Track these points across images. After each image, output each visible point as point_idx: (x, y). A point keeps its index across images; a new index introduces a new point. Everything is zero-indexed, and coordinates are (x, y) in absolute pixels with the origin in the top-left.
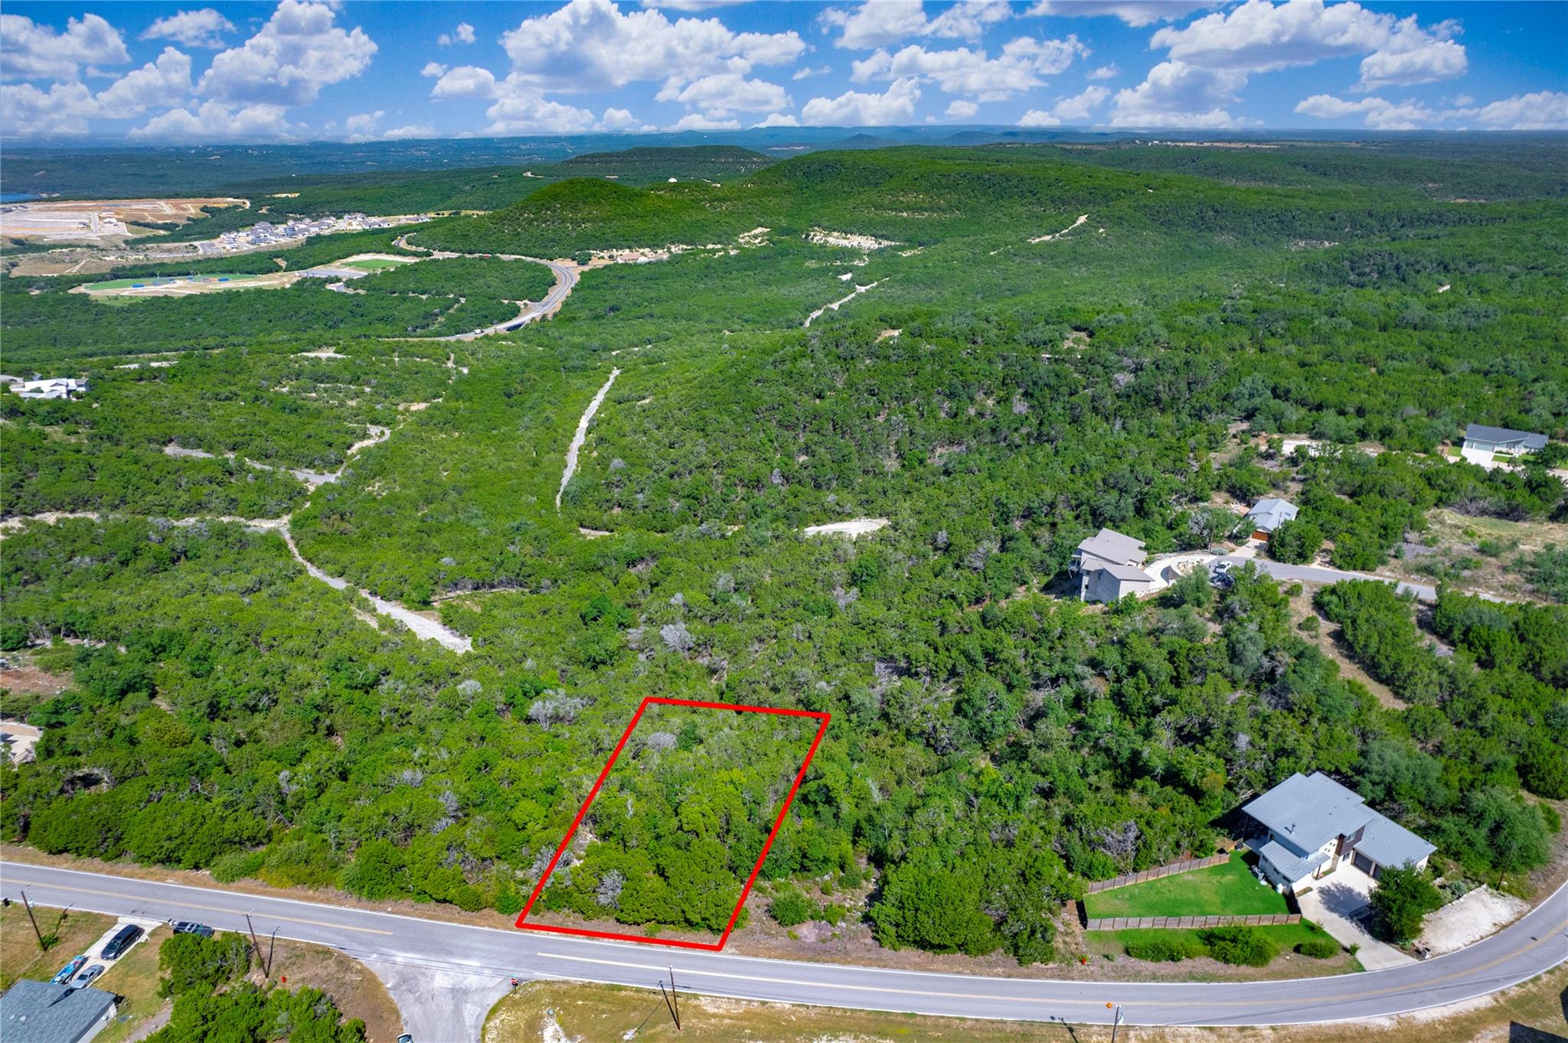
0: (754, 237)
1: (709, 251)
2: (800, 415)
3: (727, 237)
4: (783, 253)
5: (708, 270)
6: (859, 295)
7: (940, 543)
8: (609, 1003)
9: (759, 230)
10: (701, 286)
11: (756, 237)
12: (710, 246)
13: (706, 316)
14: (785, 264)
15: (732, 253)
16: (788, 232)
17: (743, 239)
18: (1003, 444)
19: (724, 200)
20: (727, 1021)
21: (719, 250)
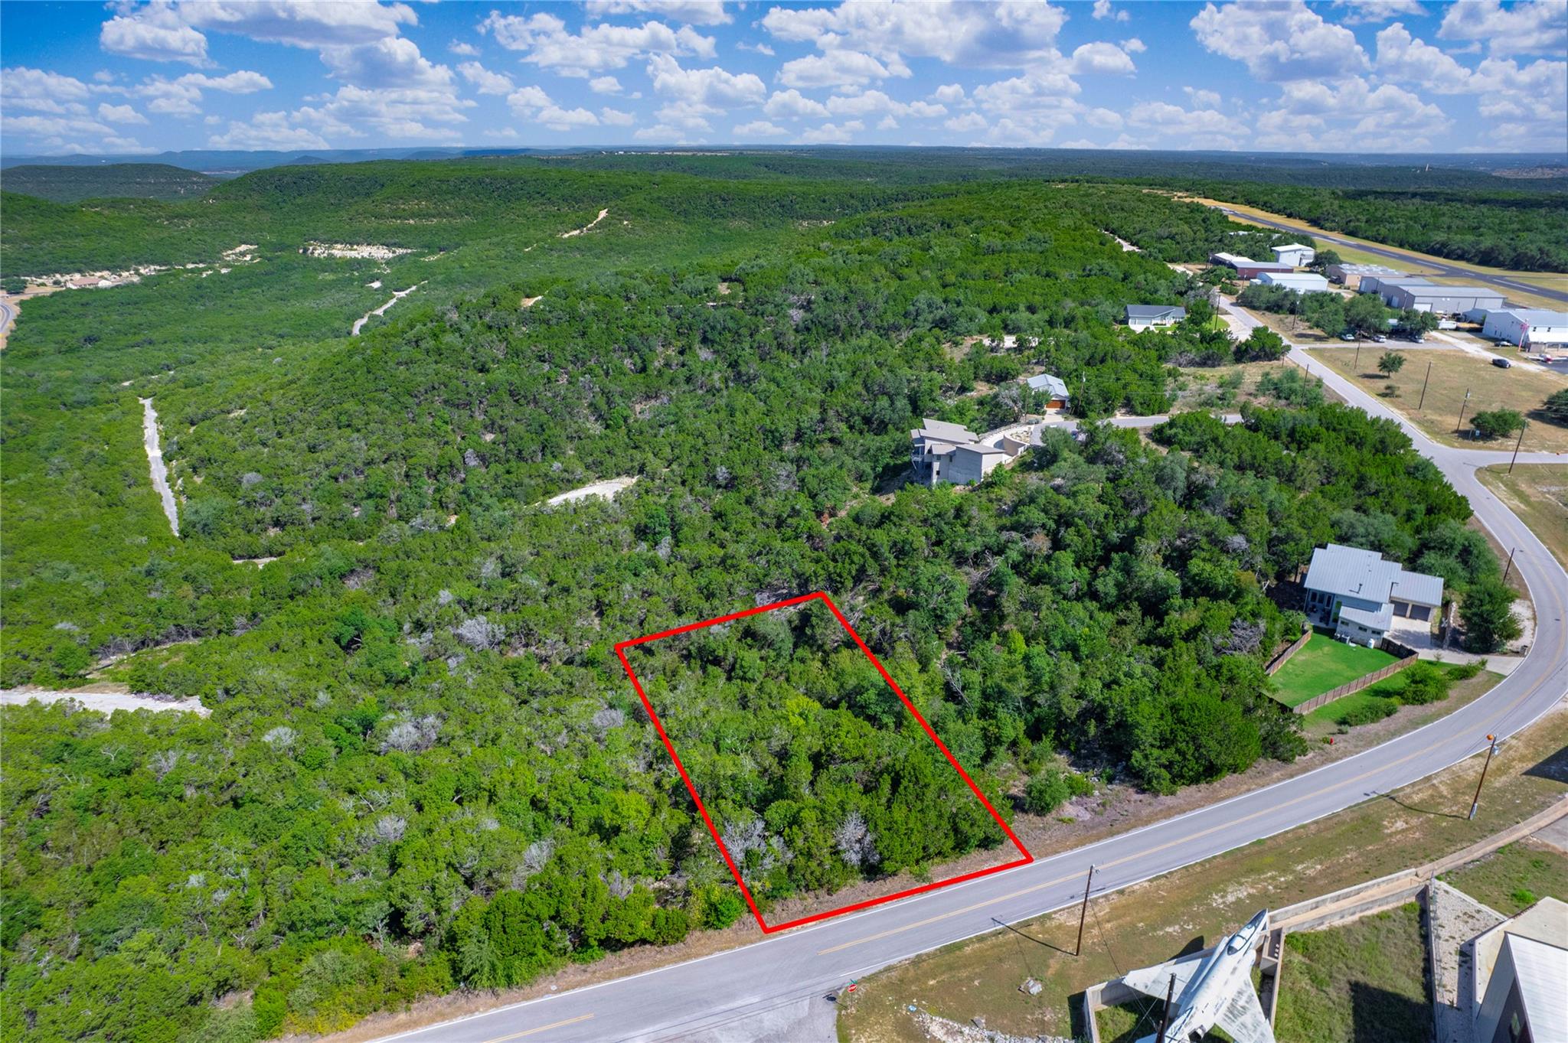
0: (242, 253)
1: (192, 271)
2: (470, 390)
3: (210, 256)
4: (288, 268)
5: (200, 291)
6: (400, 299)
7: (721, 481)
8: (965, 966)
9: (243, 248)
10: (199, 307)
11: (244, 254)
12: (190, 266)
13: (228, 338)
14: (296, 277)
15: (224, 271)
16: (282, 247)
17: (229, 255)
18: (700, 392)
19: (186, 217)
20: (1108, 926)
21: (204, 270)
